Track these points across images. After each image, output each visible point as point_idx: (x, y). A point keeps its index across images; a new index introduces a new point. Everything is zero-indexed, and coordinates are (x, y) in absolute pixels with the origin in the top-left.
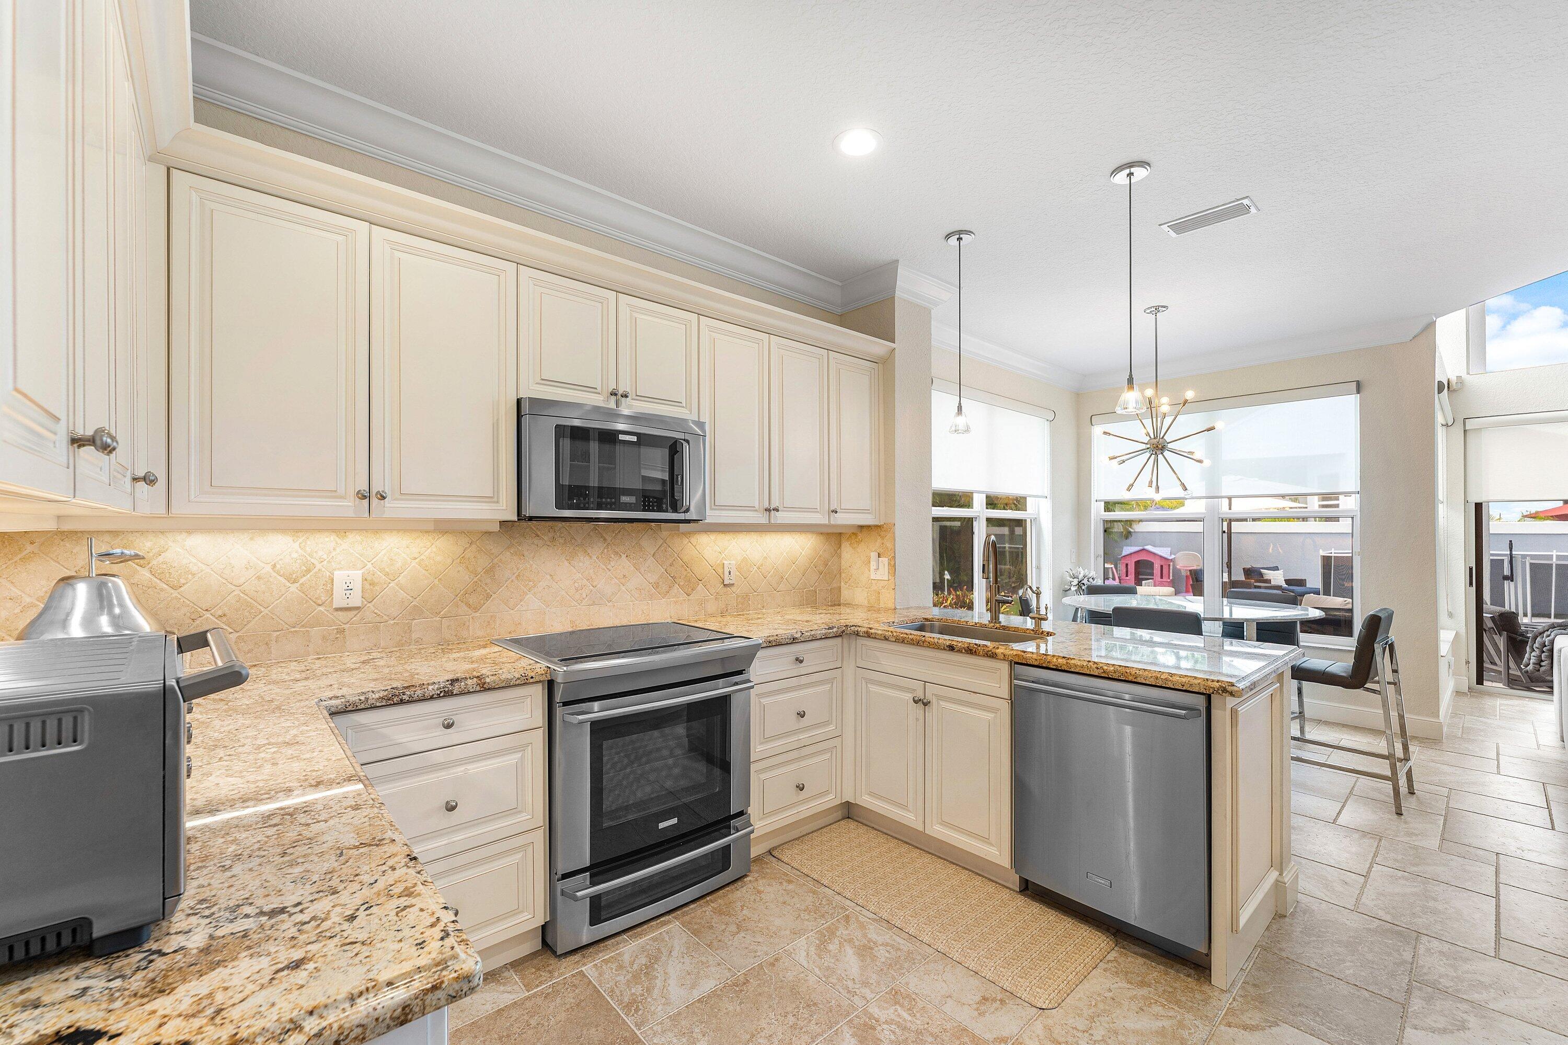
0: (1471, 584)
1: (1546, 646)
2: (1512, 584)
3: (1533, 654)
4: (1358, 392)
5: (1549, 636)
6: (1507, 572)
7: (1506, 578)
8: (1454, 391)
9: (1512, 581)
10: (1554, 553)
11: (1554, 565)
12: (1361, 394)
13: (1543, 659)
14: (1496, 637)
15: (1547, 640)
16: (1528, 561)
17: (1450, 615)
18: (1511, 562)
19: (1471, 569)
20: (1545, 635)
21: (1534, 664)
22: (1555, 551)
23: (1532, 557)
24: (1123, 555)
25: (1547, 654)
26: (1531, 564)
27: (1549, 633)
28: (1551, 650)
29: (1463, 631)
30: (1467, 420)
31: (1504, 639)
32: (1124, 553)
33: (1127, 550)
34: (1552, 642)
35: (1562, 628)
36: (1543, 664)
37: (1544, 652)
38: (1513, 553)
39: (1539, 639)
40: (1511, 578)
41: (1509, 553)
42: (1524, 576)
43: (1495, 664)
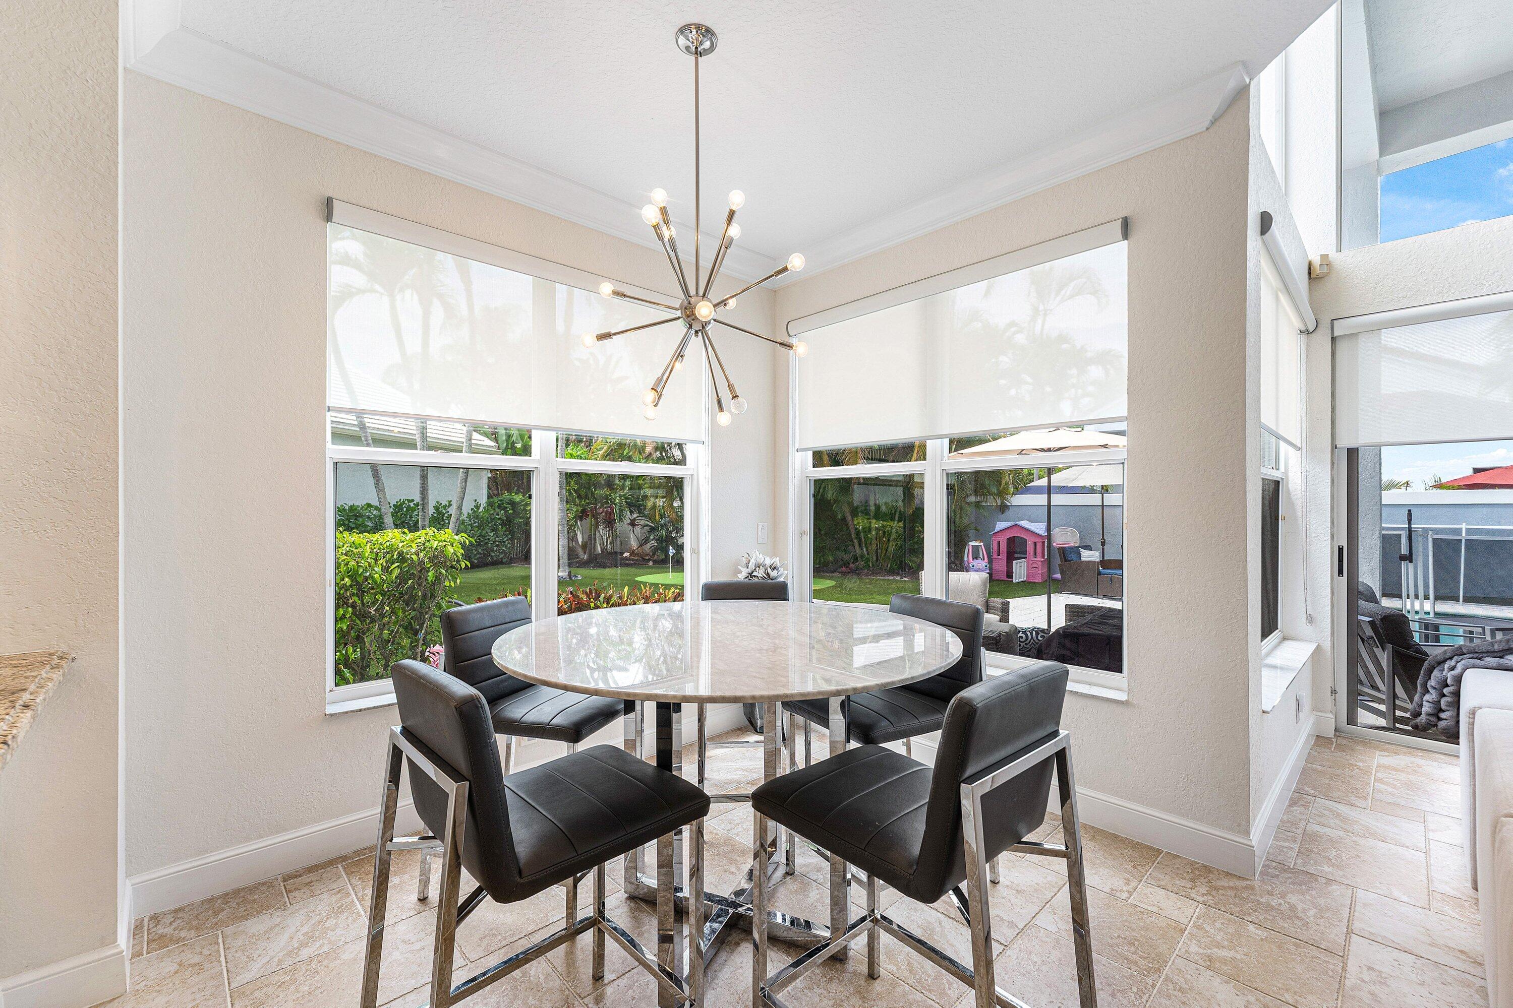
0: (1340, 572)
1: (1447, 686)
2: (1411, 566)
3: (1427, 697)
4: (1126, 235)
5: (1453, 668)
6: (1404, 550)
7: (1403, 558)
8: (1319, 278)
9: (1411, 561)
10: (1464, 526)
11: (1463, 541)
12: (1131, 239)
13: (1443, 707)
14: (1378, 651)
15: (1450, 676)
16: (1431, 535)
17: (1310, 619)
18: (1410, 538)
19: (1341, 550)
20: (1446, 666)
21: (1429, 714)
22: (1464, 524)
23: (1436, 531)
24: (996, 531)
25: (1449, 699)
26: (1434, 540)
27: (1453, 663)
28: (1457, 694)
29: (1327, 645)
30: (1335, 322)
31: (1388, 654)
32: (997, 529)
33: (1000, 526)
34: (1458, 680)
35: (1476, 655)
36: (1443, 715)
37: (1444, 695)
38: (1412, 526)
39: (1436, 673)
40: (1409, 558)
41: (1407, 526)
42: (1426, 555)
43: (1377, 689)
